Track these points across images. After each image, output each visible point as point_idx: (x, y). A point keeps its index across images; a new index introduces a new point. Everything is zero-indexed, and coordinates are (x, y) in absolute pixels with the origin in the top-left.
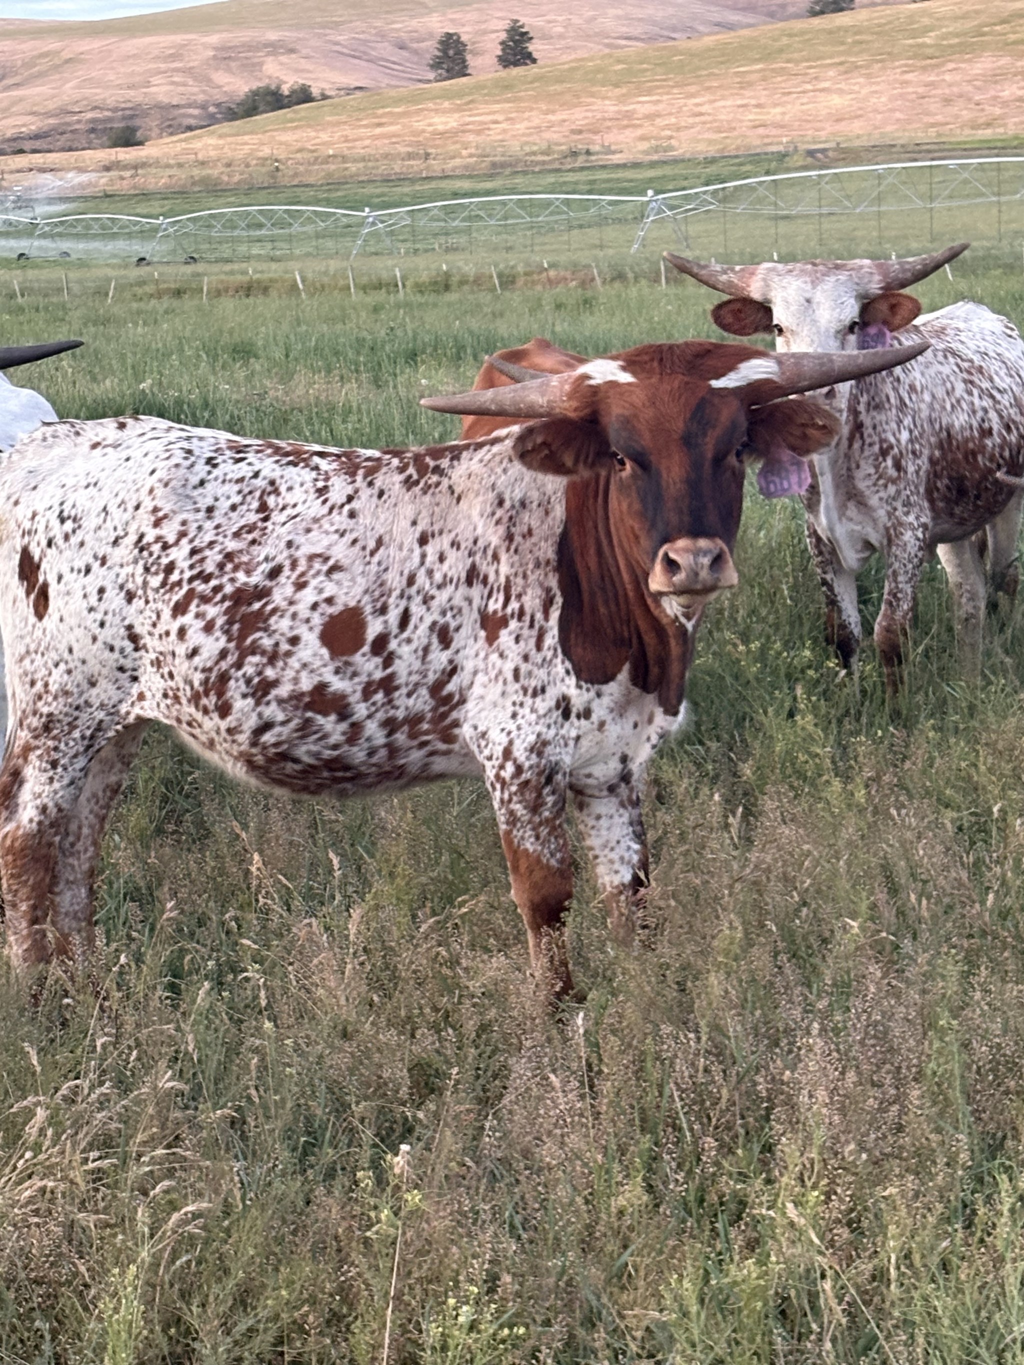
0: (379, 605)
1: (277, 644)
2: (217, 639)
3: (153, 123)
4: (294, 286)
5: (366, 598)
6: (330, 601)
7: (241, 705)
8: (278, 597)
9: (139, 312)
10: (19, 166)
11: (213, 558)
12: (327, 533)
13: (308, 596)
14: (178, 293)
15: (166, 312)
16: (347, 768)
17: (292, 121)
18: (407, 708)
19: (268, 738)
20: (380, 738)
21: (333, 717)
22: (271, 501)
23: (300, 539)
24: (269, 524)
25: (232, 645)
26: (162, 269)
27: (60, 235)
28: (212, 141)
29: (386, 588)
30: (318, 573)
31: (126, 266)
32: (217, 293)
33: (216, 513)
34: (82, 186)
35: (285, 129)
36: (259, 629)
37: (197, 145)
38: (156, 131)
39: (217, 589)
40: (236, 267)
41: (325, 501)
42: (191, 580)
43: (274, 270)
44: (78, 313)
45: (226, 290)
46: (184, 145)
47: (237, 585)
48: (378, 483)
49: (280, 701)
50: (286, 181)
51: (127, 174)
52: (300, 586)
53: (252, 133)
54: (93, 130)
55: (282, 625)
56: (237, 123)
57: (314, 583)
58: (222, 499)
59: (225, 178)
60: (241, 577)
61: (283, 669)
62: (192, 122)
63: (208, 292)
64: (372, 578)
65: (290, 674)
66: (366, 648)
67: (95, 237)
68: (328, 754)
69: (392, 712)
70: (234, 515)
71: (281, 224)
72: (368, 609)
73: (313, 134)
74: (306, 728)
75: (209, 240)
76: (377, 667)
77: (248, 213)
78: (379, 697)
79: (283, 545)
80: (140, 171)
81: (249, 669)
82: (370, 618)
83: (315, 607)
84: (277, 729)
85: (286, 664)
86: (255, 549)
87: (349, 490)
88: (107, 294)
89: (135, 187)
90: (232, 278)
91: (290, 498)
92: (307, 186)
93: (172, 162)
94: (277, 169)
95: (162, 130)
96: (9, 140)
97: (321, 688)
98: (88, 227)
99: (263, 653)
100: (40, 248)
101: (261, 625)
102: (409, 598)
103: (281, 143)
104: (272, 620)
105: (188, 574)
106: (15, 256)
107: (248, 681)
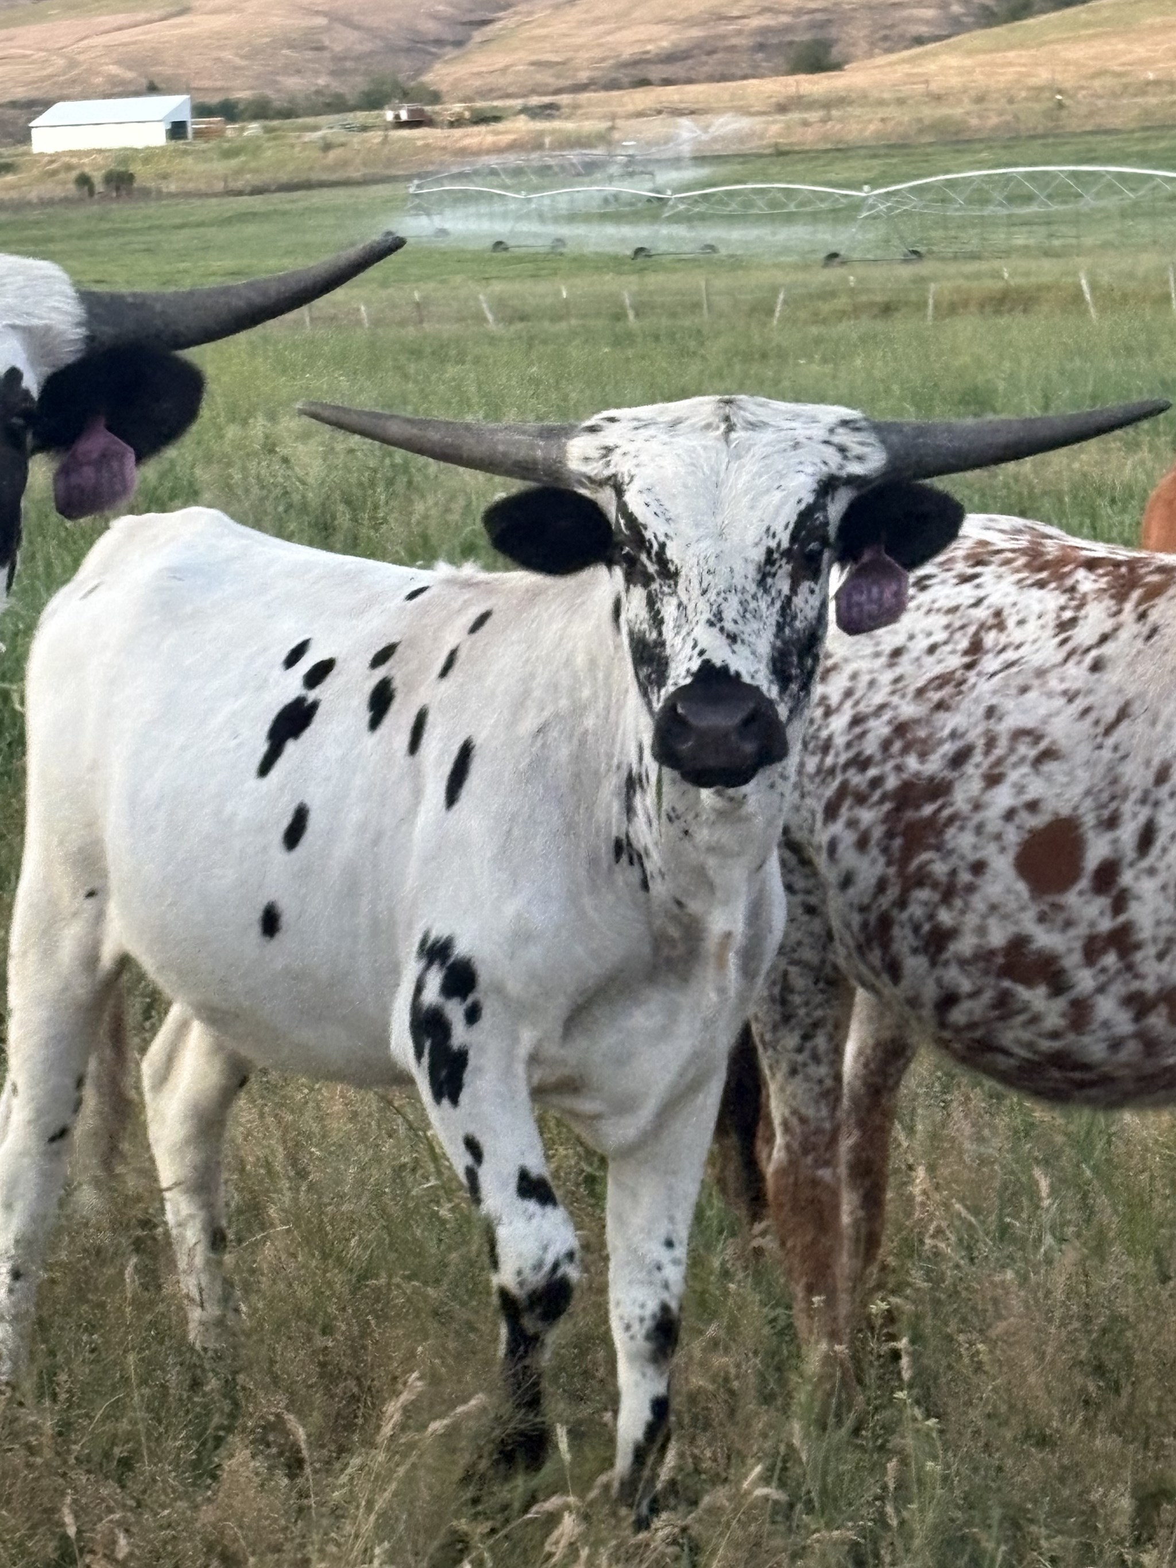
0: (1106, 813)
1: (953, 873)
2: (874, 862)
3: (857, 32)
4: (1077, 297)
5: (1089, 803)
6: (1033, 806)
7: (914, 964)
8: (961, 798)
9: (818, 341)
10: (640, 107)
11: (879, 728)
12: (1050, 695)
13: (1003, 797)
14: (887, 310)
15: (863, 340)
16: (1086, 1067)
17: (1087, 25)
18: (1159, 978)
19: (958, 1015)
20: (1123, 1023)
21: (1042, 990)
22: (990, 639)
23: (1009, 704)
24: (972, 676)
25: (892, 871)
26: (861, 271)
27: (702, 217)
28: (953, 61)
29: (1118, 789)
30: (1023, 760)
31: (806, 267)
32: (952, 308)
33: (905, 659)
34: (741, 138)
35: (1077, 39)
36: (929, 847)
37: (931, 67)
38: (864, 45)
39: (876, 782)
40: (983, 266)
41: (1064, 641)
42: (846, 766)
43: (1047, 270)
44: (722, 342)
45: (966, 304)
46: (907, 68)
47: (905, 776)
48: (1154, 616)
49: (963, 963)
50: (1073, 125)
51: (814, 116)
52: (993, 780)
53: (1022, 45)
54: (761, 47)
55: (962, 841)
56: (996, 30)
57: (1014, 776)
58: (920, 637)
59: (974, 122)
60: (912, 762)
61: (963, 912)
62: (923, 30)
63: (936, 307)
64: (1100, 770)
65: (971, 920)
66: (1084, 883)
67: (759, 219)
68: (1046, 1045)
69: (1136, 985)
70: (929, 660)
71: (1061, 192)
72: (1089, 820)
73: (1121, 46)
74: (1003, 1003)
75: (944, 223)
76: (1102, 913)
77: (1008, 178)
78: (1110, 959)
79: (981, 711)
80: (834, 113)
81: (916, 910)
82: (1091, 835)
83: (1010, 815)
84: (966, 1005)
85: (966, 904)
86: (941, 716)
87: (1108, 625)
88: (770, 312)
89: (825, 138)
90: (975, 284)
91: (1015, 634)
92: (1107, 132)
93: (886, 96)
94: (1060, 105)
95: (873, 44)
96: (625, 65)
97: (1019, 943)
98: (748, 204)
99: (935, 885)
100: (670, 239)
101: (932, 841)
102: (1156, 804)
103: (1068, 63)
104: (951, 832)
105: (843, 759)
106: (629, 252)
107: (916, 929)
